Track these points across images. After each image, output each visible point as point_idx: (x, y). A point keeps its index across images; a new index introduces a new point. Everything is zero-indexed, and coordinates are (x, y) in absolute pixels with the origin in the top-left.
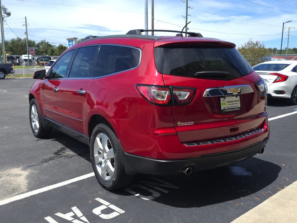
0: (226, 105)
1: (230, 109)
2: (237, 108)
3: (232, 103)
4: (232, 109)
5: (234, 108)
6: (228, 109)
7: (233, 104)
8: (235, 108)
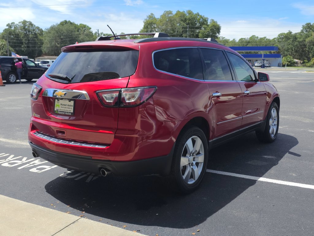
0: (59, 107)
1: (62, 112)
2: (69, 112)
3: (65, 106)
4: (64, 112)
5: (65, 112)
6: (60, 111)
7: (66, 108)
8: (67, 112)
